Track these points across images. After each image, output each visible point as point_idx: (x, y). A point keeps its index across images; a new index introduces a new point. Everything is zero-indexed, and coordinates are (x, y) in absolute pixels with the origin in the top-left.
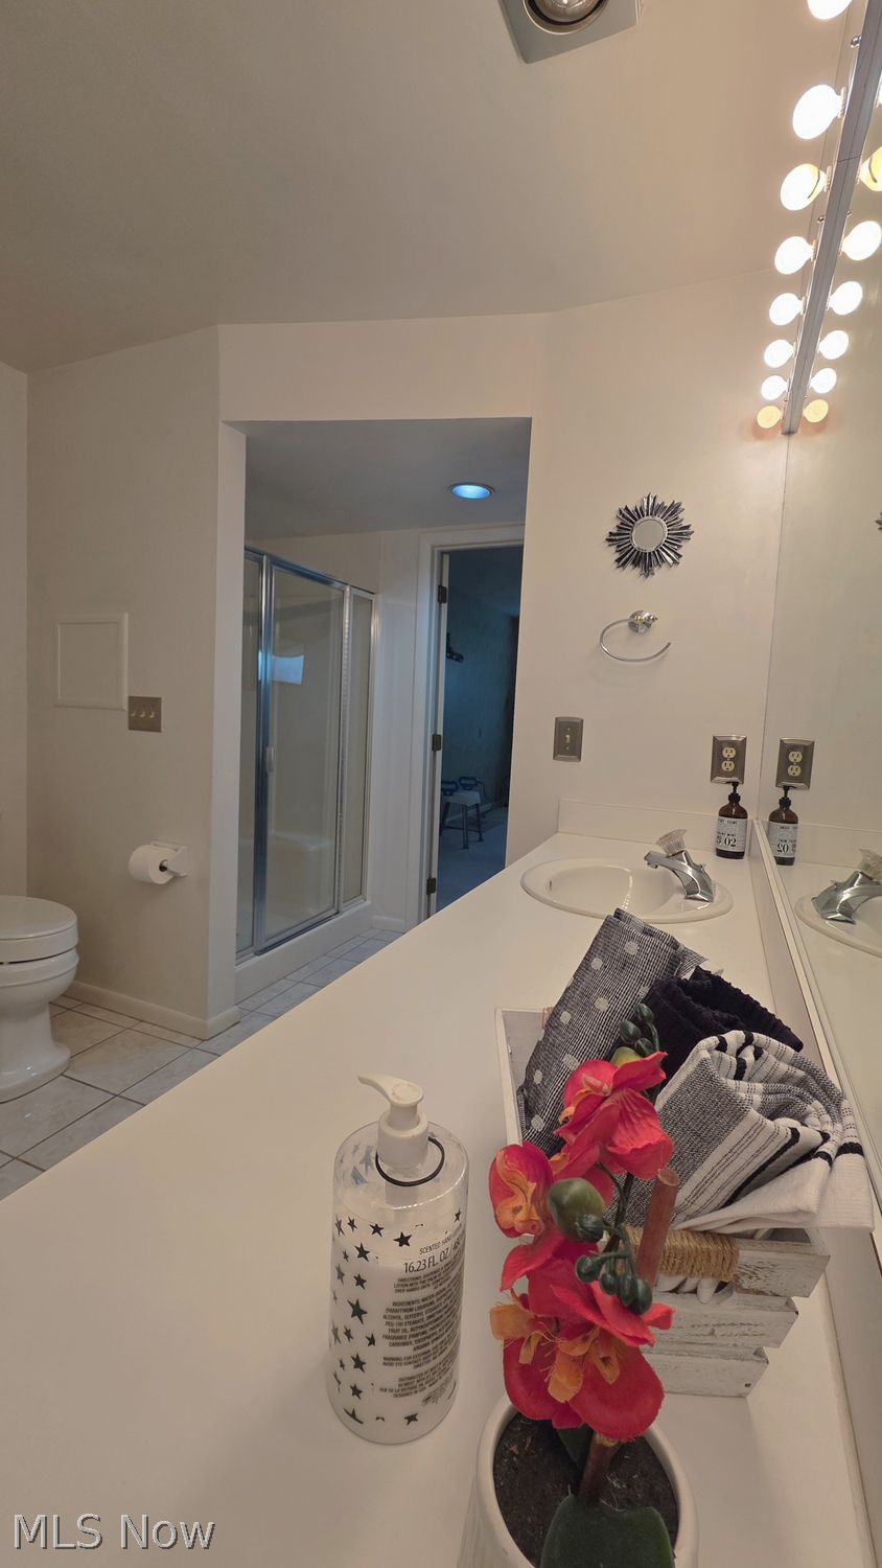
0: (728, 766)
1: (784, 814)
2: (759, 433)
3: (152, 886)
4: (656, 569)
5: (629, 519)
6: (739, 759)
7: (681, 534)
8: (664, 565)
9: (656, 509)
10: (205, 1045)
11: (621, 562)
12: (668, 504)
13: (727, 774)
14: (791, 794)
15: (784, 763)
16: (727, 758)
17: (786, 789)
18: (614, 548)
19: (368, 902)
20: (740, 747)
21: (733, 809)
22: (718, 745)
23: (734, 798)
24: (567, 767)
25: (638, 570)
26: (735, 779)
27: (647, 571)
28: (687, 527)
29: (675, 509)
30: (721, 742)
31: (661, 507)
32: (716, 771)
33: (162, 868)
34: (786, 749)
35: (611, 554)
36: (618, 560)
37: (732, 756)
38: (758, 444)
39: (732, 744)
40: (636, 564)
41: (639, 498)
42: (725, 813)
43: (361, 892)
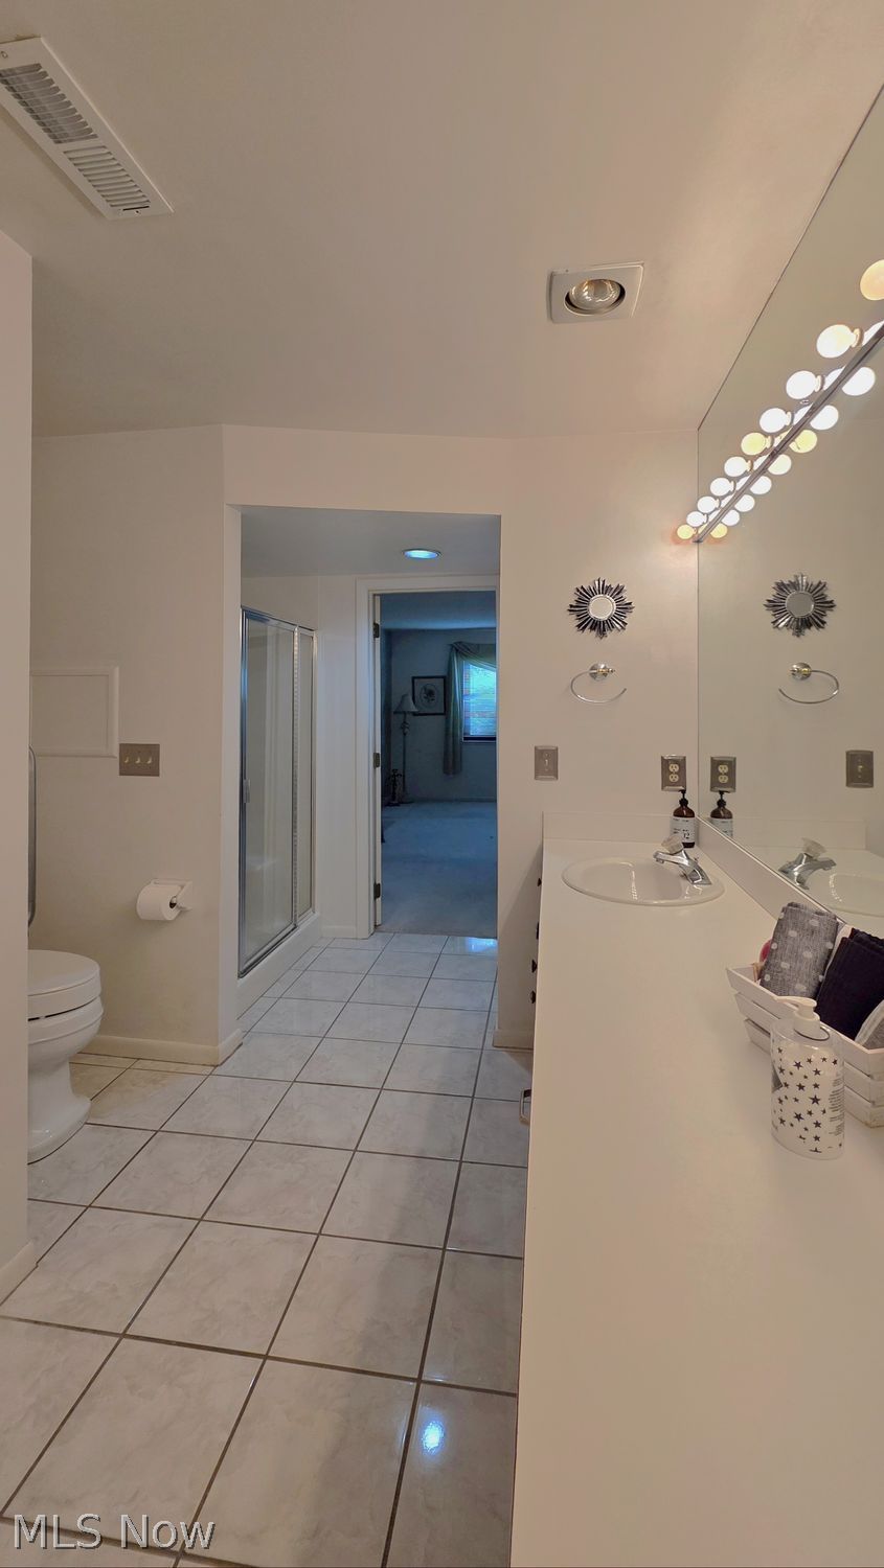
0: (674, 778)
1: (720, 812)
2: (677, 541)
3: (165, 922)
4: (608, 632)
5: (584, 597)
6: (682, 772)
7: (624, 608)
8: (614, 630)
9: (605, 590)
10: (218, 1071)
11: (581, 627)
12: (614, 586)
13: (674, 784)
14: (726, 797)
15: (715, 773)
16: (673, 771)
17: (721, 793)
18: (574, 616)
19: (317, 914)
20: (681, 763)
21: (684, 810)
22: (665, 763)
23: (684, 802)
24: (547, 785)
25: (594, 633)
26: (681, 788)
27: (602, 633)
28: (630, 604)
29: (619, 590)
30: (667, 761)
31: (609, 588)
32: (666, 783)
33: (172, 905)
34: (716, 764)
35: (573, 621)
36: (579, 626)
37: (677, 770)
38: (675, 548)
39: (675, 761)
40: (592, 628)
41: (592, 580)
42: (678, 813)
43: (311, 904)
